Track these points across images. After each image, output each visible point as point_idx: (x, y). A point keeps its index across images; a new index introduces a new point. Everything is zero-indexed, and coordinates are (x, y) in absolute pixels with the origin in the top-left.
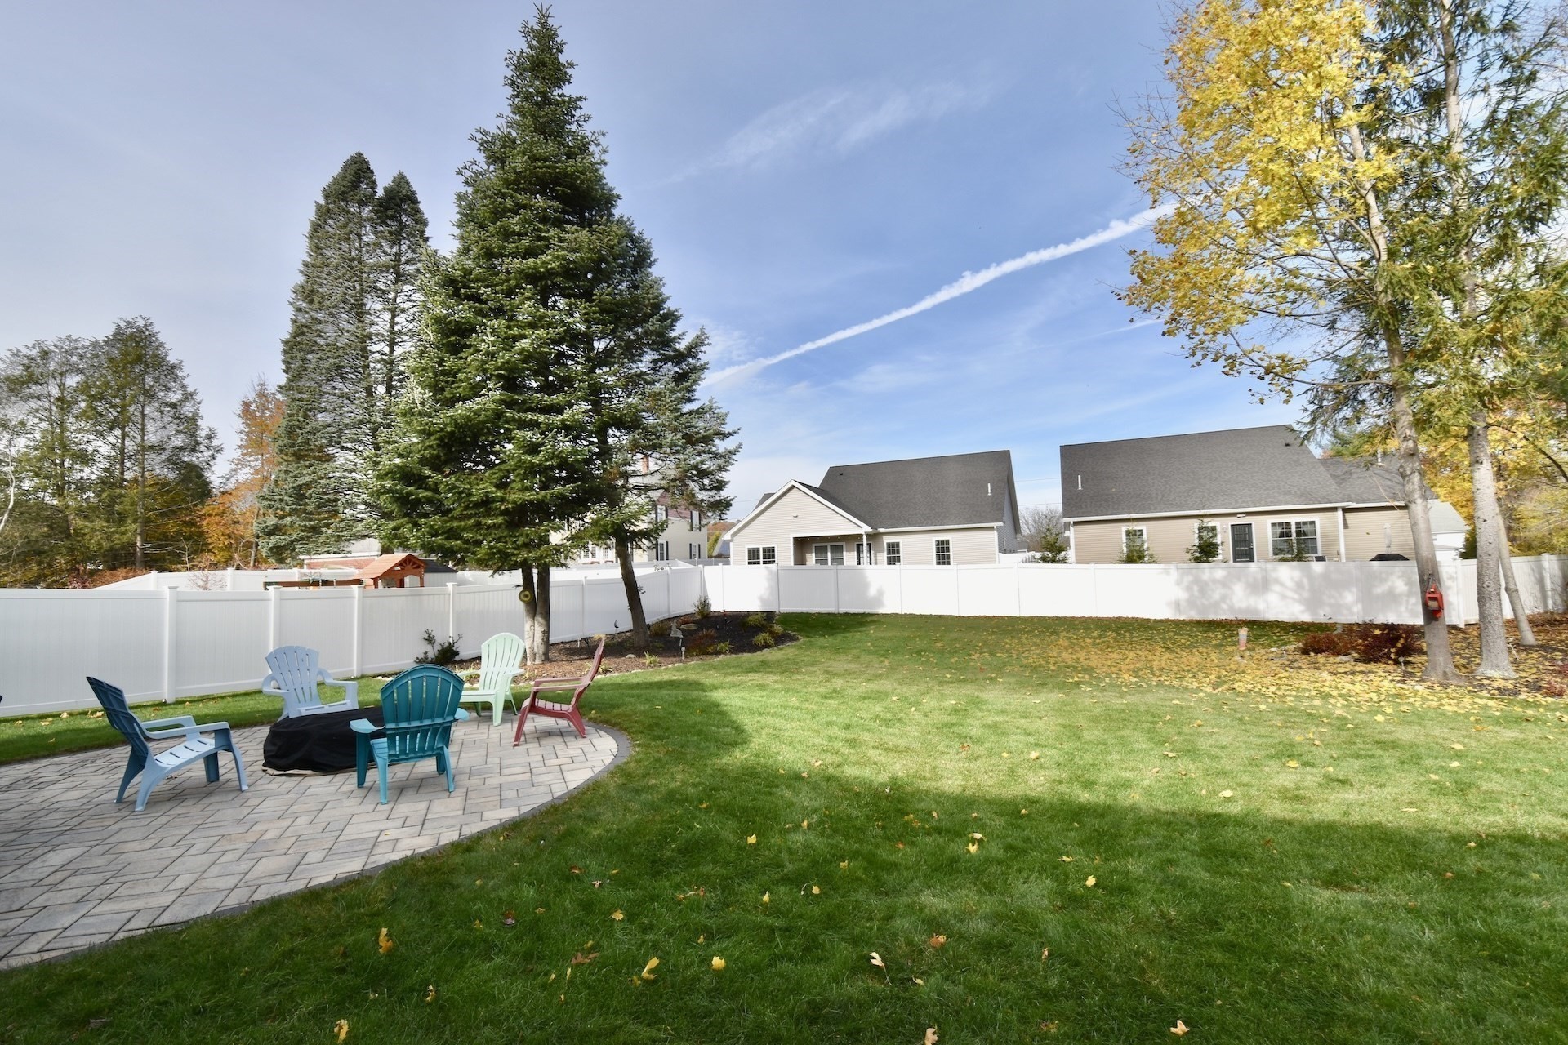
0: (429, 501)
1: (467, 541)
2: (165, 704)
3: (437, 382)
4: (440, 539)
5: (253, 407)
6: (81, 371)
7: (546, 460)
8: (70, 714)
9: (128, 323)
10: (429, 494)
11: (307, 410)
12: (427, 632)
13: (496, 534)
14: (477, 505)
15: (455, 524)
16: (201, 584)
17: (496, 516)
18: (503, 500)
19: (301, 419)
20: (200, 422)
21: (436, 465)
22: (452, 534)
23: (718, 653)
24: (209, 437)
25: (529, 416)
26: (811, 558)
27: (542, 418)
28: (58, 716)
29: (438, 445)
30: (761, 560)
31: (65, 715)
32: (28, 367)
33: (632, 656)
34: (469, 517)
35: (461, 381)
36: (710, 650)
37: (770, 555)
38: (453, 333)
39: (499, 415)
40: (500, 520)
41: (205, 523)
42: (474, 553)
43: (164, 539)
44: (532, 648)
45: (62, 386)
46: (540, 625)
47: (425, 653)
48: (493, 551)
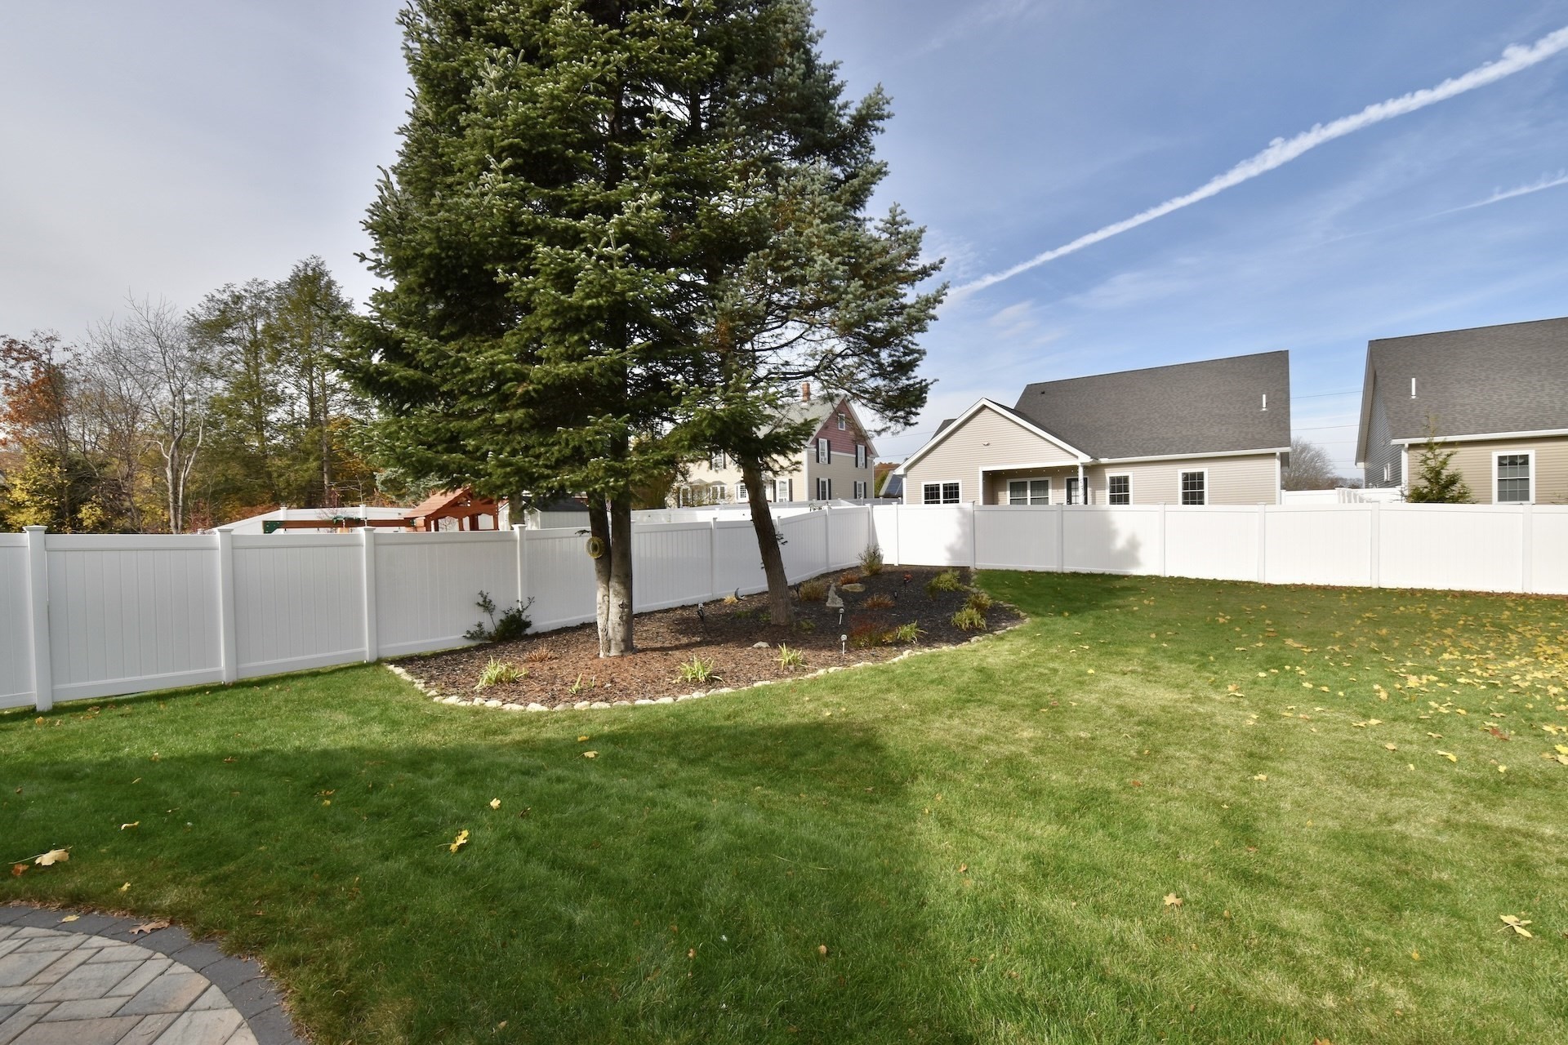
6: (267, 315)
7: (588, 297)
9: (306, 265)
12: (481, 594)
17: (513, 408)
23: (901, 643)
25: (563, 220)
26: (1005, 497)
27: (585, 222)
30: (942, 499)
32: (223, 312)
33: (764, 645)
36: (888, 638)
37: (952, 493)
40: (520, 414)
44: (605, 630)
45: (253, 330)
46: (617, 594)
47: (480, 625)
48: (508, 469)
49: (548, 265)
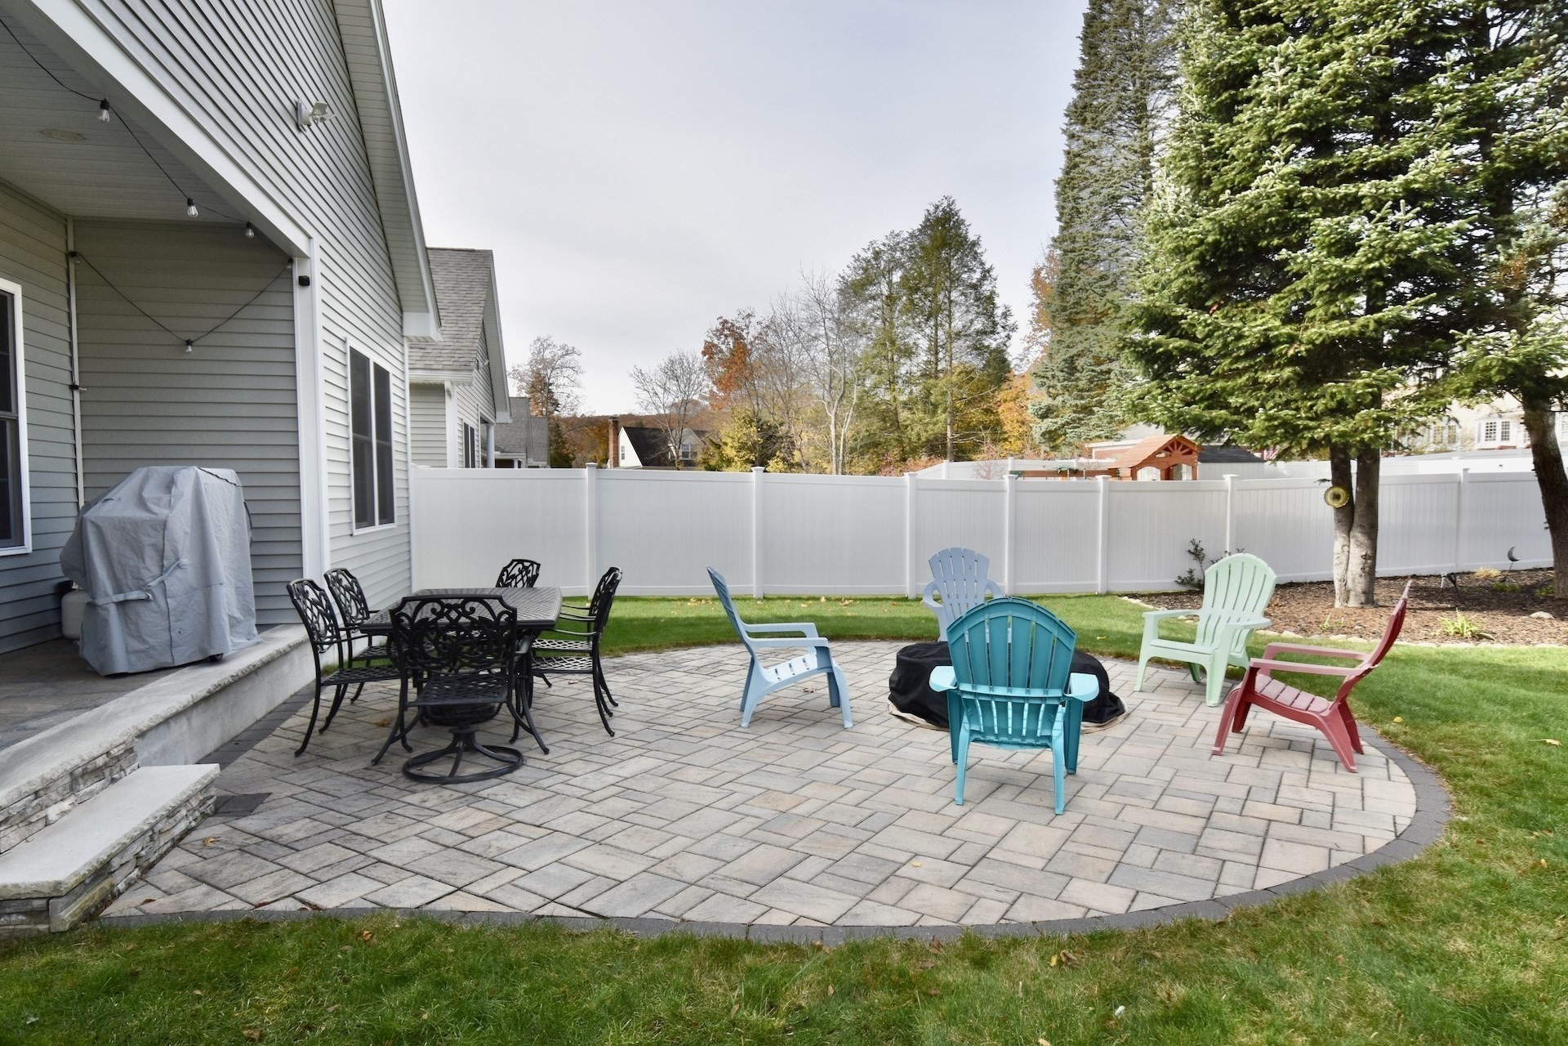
0: (1184, 353)
1: (1236, 411)
2: (906, 599)
3: (1199, 169)
4: (1196, 410)
5: (1043, 274)
6: (902, 266)
7: (1370, 261)
8: (828, 599)
9: (937, 207)
10: (1184, 343)
11: (1081, 262)
12: (1193, 542)
13: (1281, 395)
14: (1251, 353)
15: (1219, 384)
16: (984, 474)
17: (1281, 367)
18: (1292, 339)
19: (1073, 275)
20: (997, 301)
21: (1196, 299)
22: (1215, 400)
24: (1005, 315)
25: (1343, 190)
27: (1366, 188)
28: (817, 599)
29: (1197, 268)
31: (823, 600)
32: (865, 270)
33: (1541, 613)
34: (1239, 373)
35: (1234, 159)
38: (1226, 86)
39: (1290, 200)
40: (1287, 372)
41: (1000, 410)
42: (1246, 428)
43: (969, 429)
44: (1344, 581)
45: (890, 283)
46: (1360, 545)
47: (1191, 572)
48: (1276, 423)
49: (1329, 235)
